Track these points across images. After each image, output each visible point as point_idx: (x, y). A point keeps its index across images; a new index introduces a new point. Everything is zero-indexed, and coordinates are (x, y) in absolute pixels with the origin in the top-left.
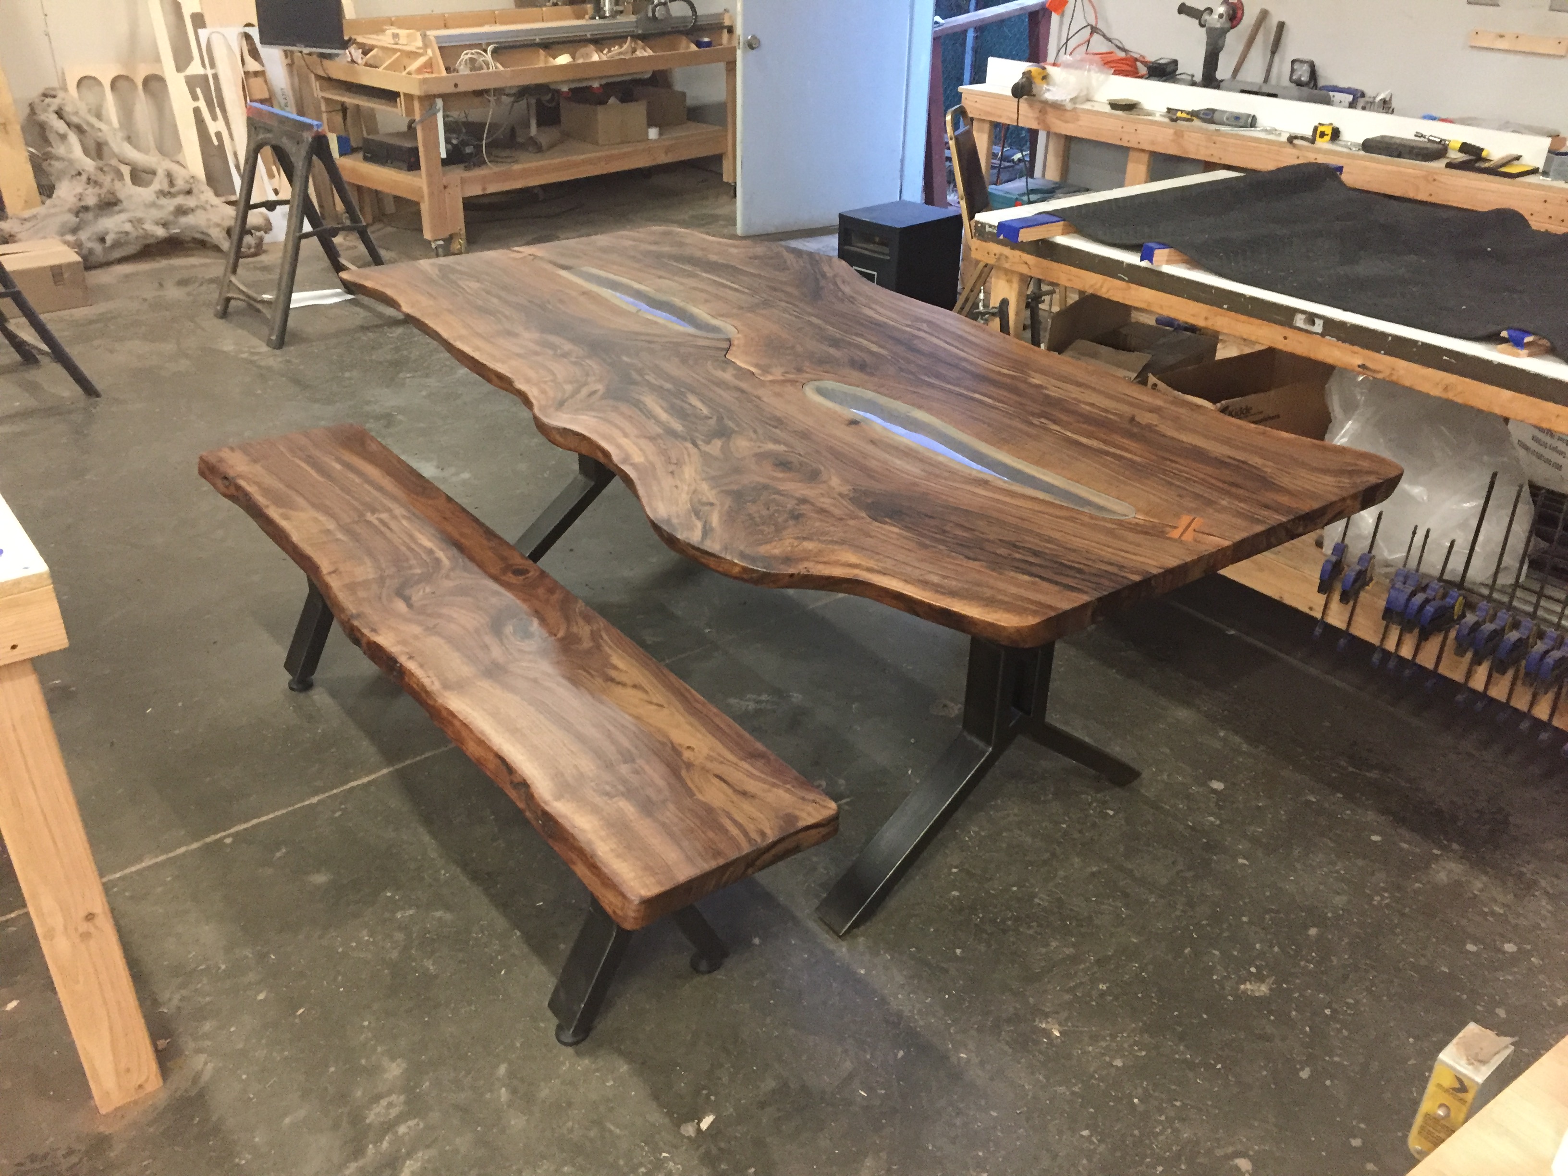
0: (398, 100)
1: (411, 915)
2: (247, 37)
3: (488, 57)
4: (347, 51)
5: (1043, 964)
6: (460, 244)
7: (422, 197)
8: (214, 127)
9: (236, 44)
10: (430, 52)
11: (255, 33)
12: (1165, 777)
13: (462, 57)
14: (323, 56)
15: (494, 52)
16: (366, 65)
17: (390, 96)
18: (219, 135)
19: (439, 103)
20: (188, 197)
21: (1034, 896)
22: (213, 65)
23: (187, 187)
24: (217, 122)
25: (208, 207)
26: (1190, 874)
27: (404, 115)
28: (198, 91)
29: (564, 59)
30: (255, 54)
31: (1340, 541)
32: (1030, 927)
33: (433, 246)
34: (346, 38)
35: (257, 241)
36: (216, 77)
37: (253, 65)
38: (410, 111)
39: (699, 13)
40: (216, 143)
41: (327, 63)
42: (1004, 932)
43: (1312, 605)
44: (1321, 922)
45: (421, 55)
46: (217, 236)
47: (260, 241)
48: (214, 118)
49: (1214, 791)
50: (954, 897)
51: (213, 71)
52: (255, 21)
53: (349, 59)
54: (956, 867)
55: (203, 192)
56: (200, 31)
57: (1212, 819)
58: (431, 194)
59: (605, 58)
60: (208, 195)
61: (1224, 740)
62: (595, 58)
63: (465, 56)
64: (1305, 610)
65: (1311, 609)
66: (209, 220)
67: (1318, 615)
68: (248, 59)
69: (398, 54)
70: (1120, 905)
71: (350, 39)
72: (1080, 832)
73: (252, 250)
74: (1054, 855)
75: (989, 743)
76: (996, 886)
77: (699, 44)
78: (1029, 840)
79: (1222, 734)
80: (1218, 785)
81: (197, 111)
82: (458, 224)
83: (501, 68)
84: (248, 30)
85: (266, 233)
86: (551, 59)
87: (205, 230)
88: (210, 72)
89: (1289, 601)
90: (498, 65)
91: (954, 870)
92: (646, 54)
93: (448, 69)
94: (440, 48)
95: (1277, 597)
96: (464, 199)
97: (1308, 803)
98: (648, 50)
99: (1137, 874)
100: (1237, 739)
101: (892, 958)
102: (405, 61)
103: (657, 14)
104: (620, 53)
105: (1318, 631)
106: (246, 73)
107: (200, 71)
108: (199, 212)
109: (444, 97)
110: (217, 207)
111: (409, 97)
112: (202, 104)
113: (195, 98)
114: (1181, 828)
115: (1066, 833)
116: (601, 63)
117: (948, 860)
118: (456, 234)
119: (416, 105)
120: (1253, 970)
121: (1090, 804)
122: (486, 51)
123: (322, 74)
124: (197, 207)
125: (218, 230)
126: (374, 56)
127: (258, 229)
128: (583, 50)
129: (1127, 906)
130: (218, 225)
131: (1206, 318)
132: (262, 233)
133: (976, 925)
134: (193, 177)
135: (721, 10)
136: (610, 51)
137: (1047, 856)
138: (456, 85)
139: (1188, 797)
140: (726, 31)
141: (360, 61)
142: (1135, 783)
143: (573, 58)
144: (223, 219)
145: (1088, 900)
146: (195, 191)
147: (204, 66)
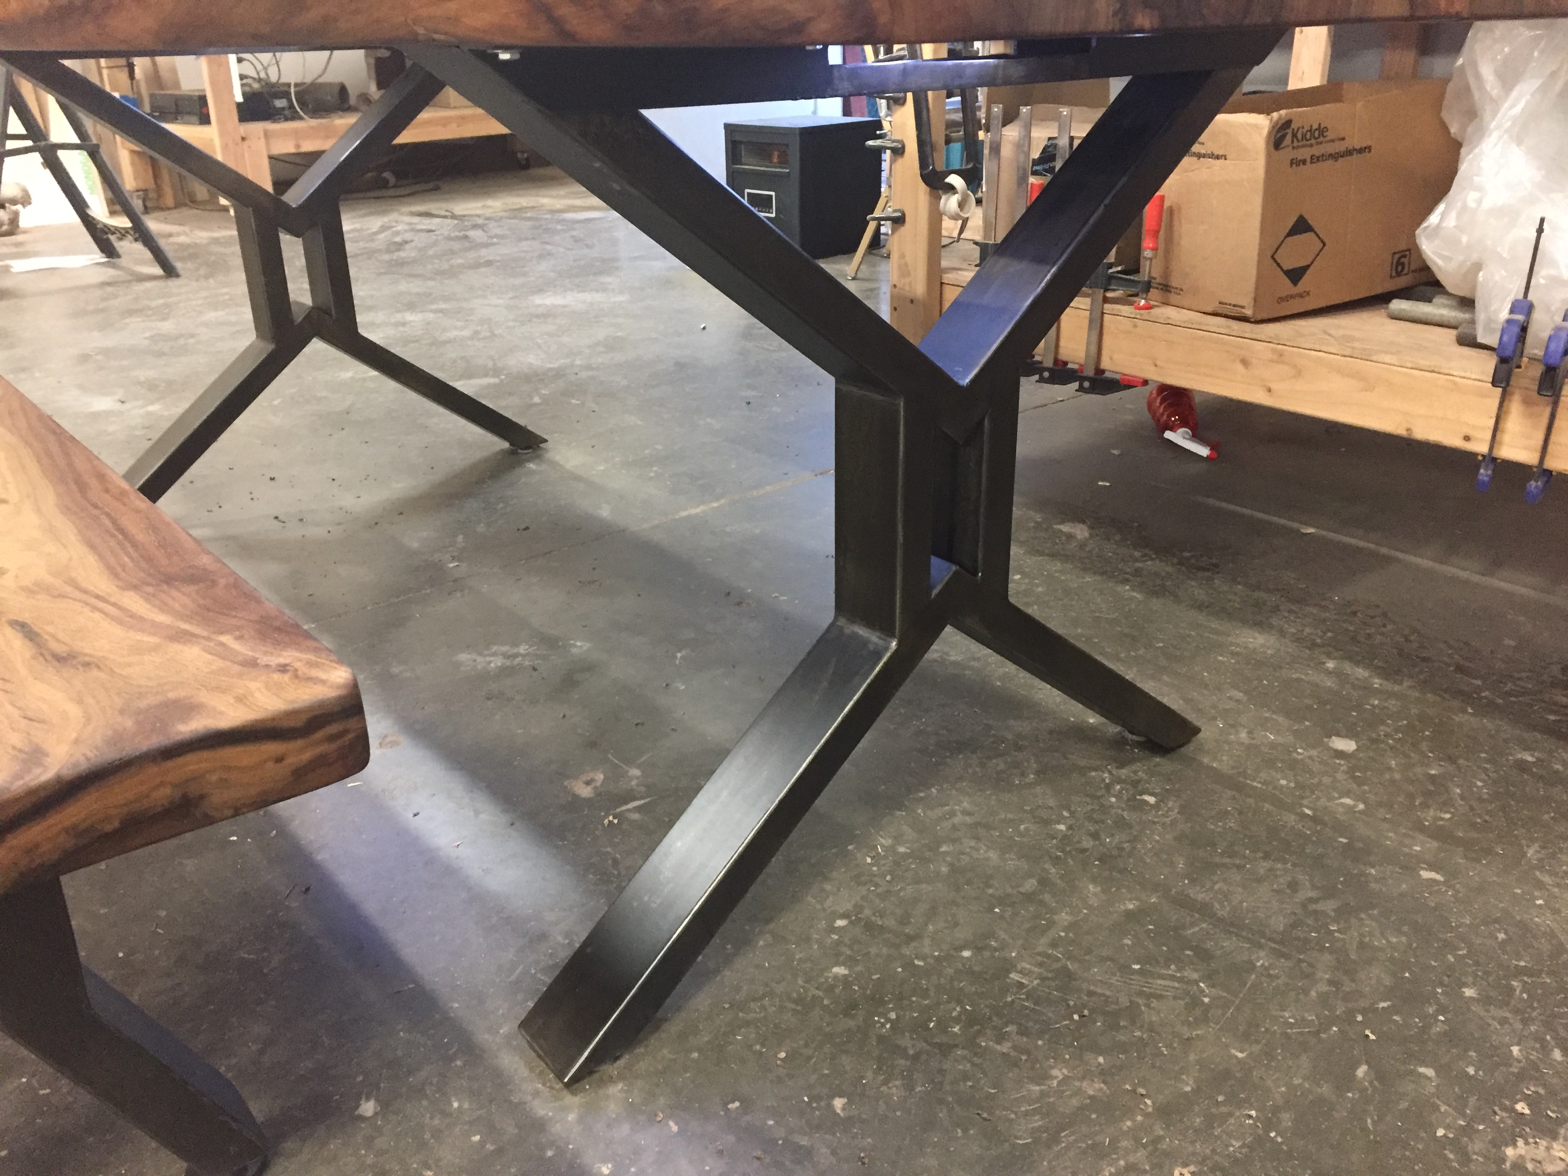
7: (214, 150)
31: (1521, 296)
35: (11, 217)
43: (1470, 432)
47: (16, 217)
58: (225, 146)
64: (1454, 441)
65: (1467, 438)
67: (1481, 447)
73: (5, 227)
75: (888, 631)
80: (1346, 745)
85: (23, 206)
89: (1422, 433)
95: (1401, 431)
96: (270, 156)
120: (1522, 1107)
121: (1108, 787)
142: (1189, 749)
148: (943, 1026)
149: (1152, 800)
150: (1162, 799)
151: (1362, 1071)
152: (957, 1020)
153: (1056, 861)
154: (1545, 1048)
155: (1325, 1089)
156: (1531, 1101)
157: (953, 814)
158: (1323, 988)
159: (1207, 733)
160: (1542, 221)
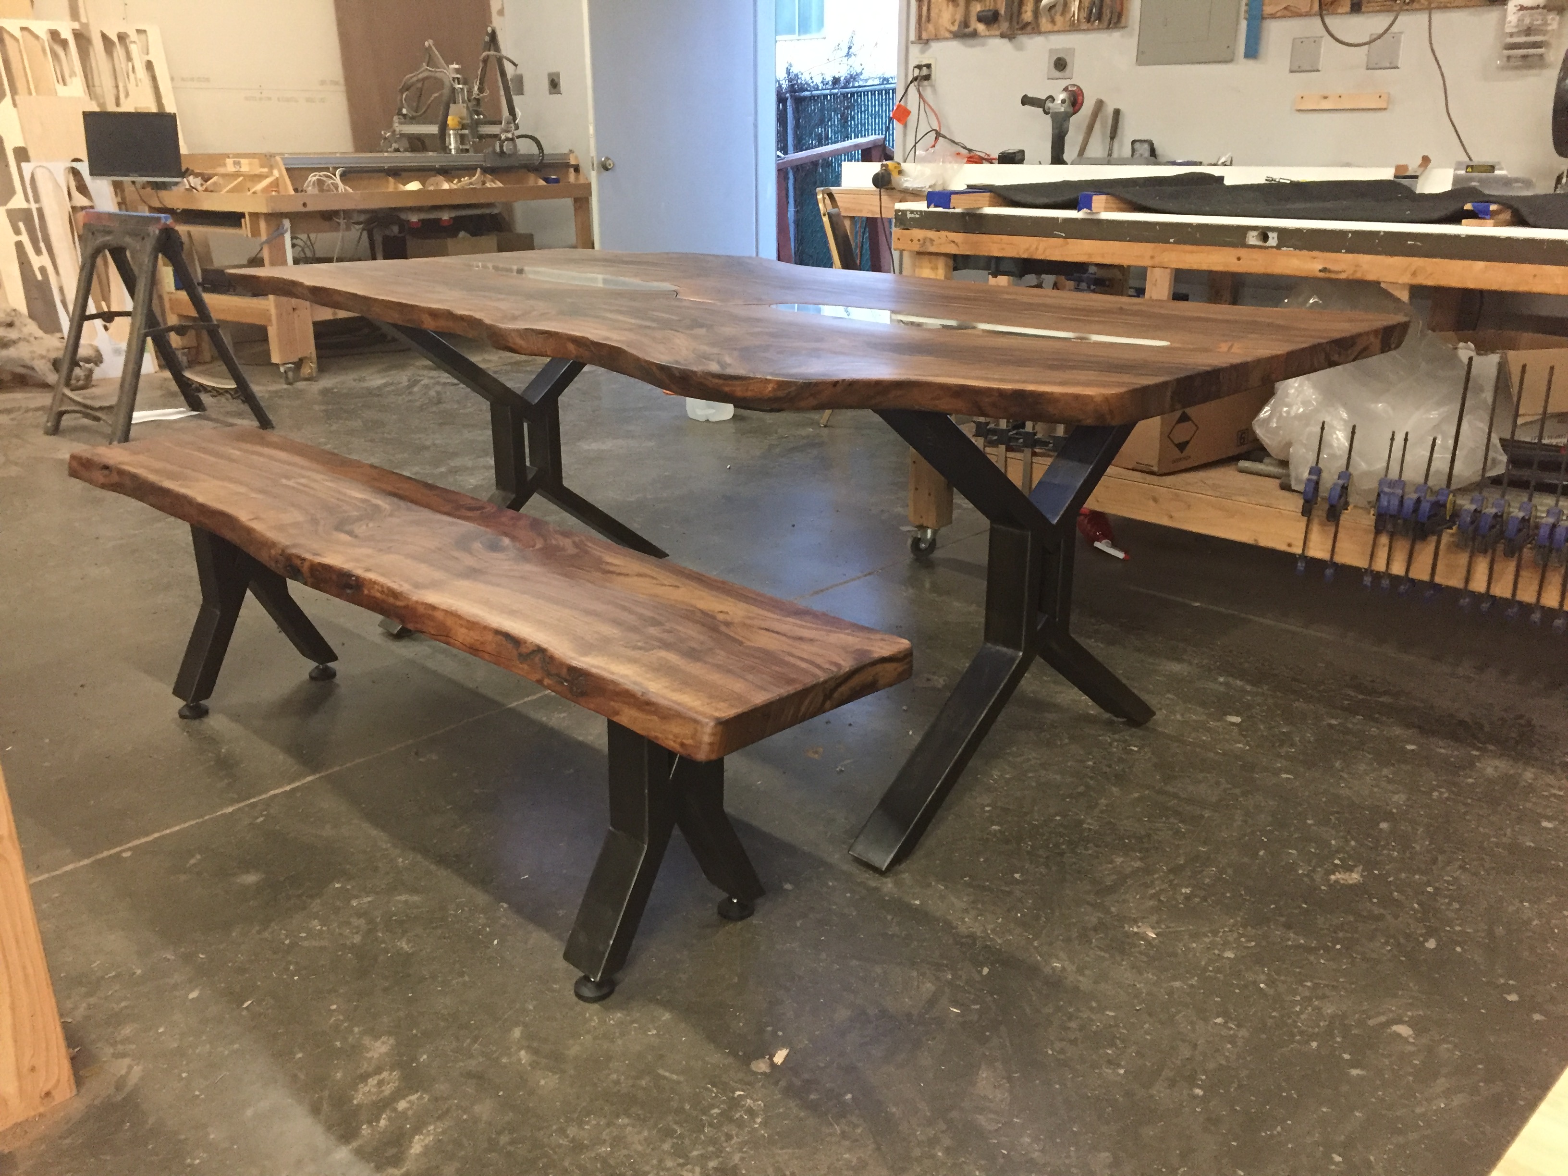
0: (243, 220)
1: (369, 902)
2: (75, 173)
3: (338, 180)
4: (185, 180)
5: (1114, 877)
6: (311, 367)
7: (270, 321)
8: (37, 261)
9: (63, 179)
10: (276, 173)
11: (84, 168)
12: (1179, 717)
13: (309, 179)
14: (158, 186)
15: (341, 176)
16: (206, 190)
17: (233, 219)
18: (43, 270)
19: (287, 223)
20: (9, 330)
21: (1081, 823)
22: (37, 200)
23: (9, 320)
24: (41, 257)
25: (32, 339)
26: (1237, 791)
27: (250, 235)
28: (21, 225)
29: (414, 186)
30: (82, 189)
31: (1314, 465)
32: (1086, 849)
33: (282, 369)
34: (183, 169)
35: (87, 373)
36: (40, 211)
37: (80, 200)
38: (256, 232)
39: (545, 152)
40: (39, 277)
41: (163, 194)
42: (1062, 854)
43: (1289, 541)
44: (1389, 817)
45: (267, 177)
46: (44, 370)
47: (89, 374)
48: (38, 252)
49: (1233, 724)
50: (995, 830)
51: (37, 206)
52: (83, 154)
53: (188, 187)
54: (988, 805)
55: (25, 325)
56: (24, 165)
57: (1240, 745)
58: (280, 316)
59: (455, 187)
60: (32, 328)
61: (1226, 684)
62: (446, 186)
63: (313, 178)
64: (1282, 547)
65: (1289, 545)
66: (33, 352)
67: (1298, 551)
68: (76, 194)
69: (241, 178)
70: (1176, 821)
71: (187, 169)
72: (1110, 766)
73: (81, 383)
74: (1088, 787)
75: (1017, 647)
76: (1036, 817)
77: (547, 180)
78: (1058, 777)
79: (1221, 679)
80: (1237, 719)
81: (19, 246)
82: (309, 348)
83: (351, 191)
84: (75, 165)
85: (96, 364)
86: (401, 186)
87: (29, 363)
88: (34, 206)
89: (1264, 542)
90: (347, 188)
91: (987, 809)
92: (494, 186)
93: (296, 190)
94: (288, 170)
95: (1251, 541)
96: (315, 324)
97: (1331, 726)
98: (498, 182)
99: (1183, 795)
100: (1239, 683)
101: (946, 887)
102: (249, 184)
103: (505, 148)
104: (471, 184)
105: (1301, 565)
106: (74, 208)
107: (24, 205)
108: (22, 345)
109: (293, 216)
110: (42, 338)
111: (255, 216)
112: (25, 238)
113: (17, 232)
114: (1211, 755)
115: (1093, 769)
116: (450, 191)
117: (978, 800)
118: (306, 358)
119: (263, 225)
120: (1337, 862)
121: (1110, 744)
122: (335, 175)
123: (157, 205)
124: (20, 339)
125: (43, 361)
126: (215, 183)
127: (88, 360)
128: (432, 180)
129: (1182, 822)
130: (42, 357)
131: (1152, 257)
132: (92, 365)
133: (1028, 853)
134: (15, 310)
135: (566, 151)
136: (460, 181)
137: (1081, 789)
138: (304, 205)
139: (1209, 730)
140: (572, 170)
141: (199, 188)
142: (1150, 724)
143: (423, 184)
144: (48, 351)
145: (1139, 820)
146: (17, 323)
147: (27, 200)
148: (1057, 845)
149: (1136, 749)
150: (1141, 748)
151: (1262, 853)
152: (1063, 844)
153: (1091, 778)
154: (1347, 841)
155: (1246, 860)
156: (1339, 859)
157: (1029, 760)
158: (1239, 823)
159: (1159, 716)
160: (1323, 423)
